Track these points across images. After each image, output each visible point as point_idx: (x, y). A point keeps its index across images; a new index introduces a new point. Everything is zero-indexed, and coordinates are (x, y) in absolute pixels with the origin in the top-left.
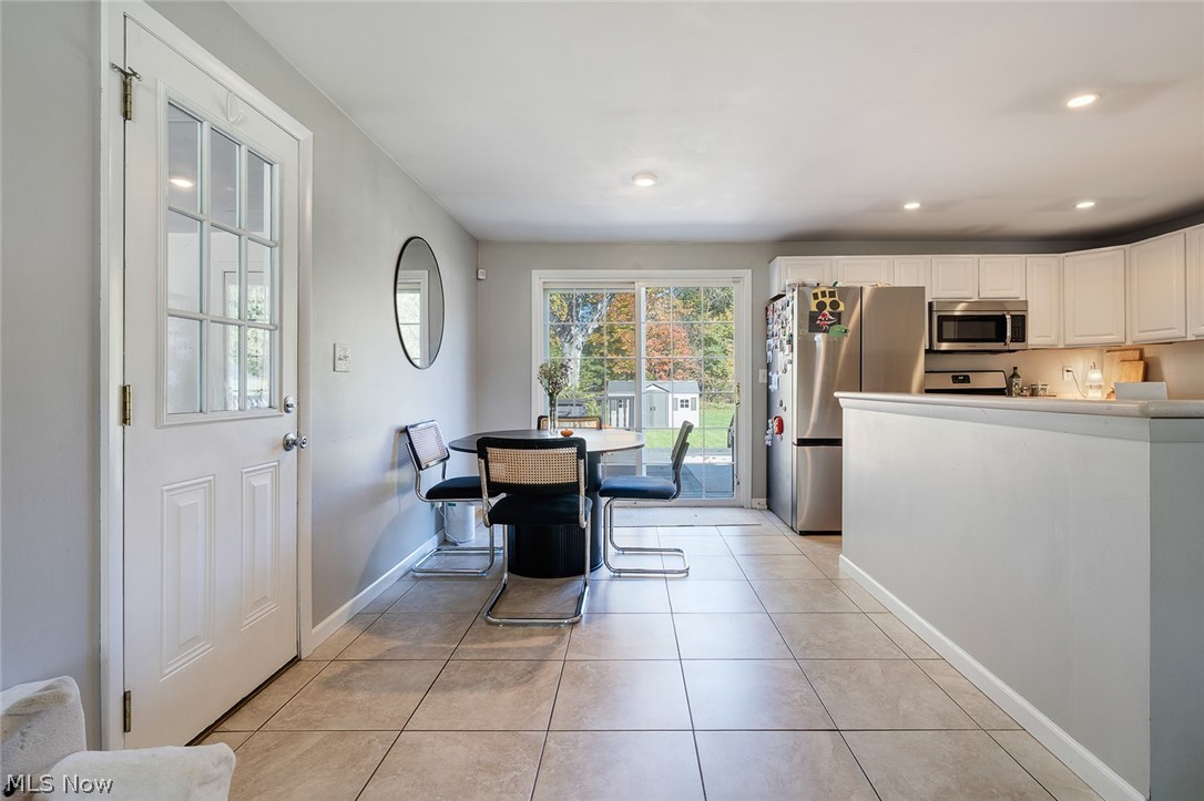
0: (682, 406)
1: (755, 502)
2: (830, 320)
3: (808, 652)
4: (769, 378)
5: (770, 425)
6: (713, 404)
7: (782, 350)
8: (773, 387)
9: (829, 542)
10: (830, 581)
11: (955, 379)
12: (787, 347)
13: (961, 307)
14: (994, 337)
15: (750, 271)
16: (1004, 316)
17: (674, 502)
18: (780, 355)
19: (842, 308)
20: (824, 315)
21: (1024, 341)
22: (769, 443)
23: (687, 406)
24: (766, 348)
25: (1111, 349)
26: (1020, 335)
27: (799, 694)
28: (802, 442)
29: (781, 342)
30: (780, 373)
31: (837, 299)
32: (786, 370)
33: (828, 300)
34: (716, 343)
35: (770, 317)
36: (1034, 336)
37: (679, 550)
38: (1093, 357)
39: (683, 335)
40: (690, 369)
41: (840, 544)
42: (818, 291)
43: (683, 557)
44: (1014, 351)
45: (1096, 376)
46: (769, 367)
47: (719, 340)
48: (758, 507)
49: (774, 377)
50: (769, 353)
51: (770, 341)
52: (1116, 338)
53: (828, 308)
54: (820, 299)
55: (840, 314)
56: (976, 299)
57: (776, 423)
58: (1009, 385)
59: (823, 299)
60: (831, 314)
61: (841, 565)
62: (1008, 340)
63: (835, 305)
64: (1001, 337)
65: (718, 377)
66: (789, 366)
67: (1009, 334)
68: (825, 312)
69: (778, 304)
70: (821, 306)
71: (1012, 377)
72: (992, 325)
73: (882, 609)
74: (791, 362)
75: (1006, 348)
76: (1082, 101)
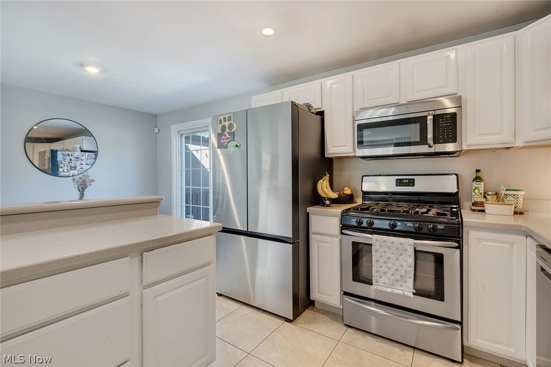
2: (228, 138)
11: (400, 182)
14: (418, 140)
19: (235, 128)
20: (224, 135)
31: (232, 122)
33: (227, 124)
42: (222, 118)
53: (227, 129)
54: (223, 123)
55: (234, 132)
56: (402, 102)
60: (229, 133)
62: (430, 142)
63: (231, 126)
68: (226, 133)
70: (223, 129)
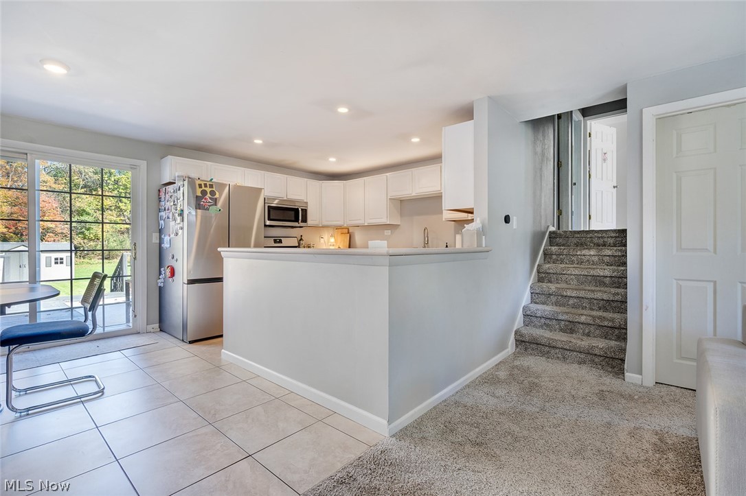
0: (56, 263)
1: (150, 328)
2: (210, 202)
3: (217, 416)
4: (161, 239)
5: (163, 272)
6: (86, 260)
7: (175, 220)
8: (166, 245)
9: (211, 344)
10: (217, 367)
11: (275, 241)
12: (179, 219)
13: (276, 202)
14: (293, 219)
15: (145, 162)
16: (298, 209)
17: (90, 337)
18: (172, 223)
19: (217, 196)
20: (205, 199)
21: (306, 222)
22: (162, 285)
23: (62, 263)
24: (158, 218)
25: (338, 228)
26: (305, 220)
27: (219, 445)
28: (191, 282)
29: (173, 215)
30: (172, 236)
31: (214, 189)
32: (177, 234)
33: (208, 190)
34: (88, 214)
35: (163, 197)
36: (311, 219)
37: (90, 377)
38: (331, 232)
39: (55, 205)
40: (62, 233)
41: (222, 343)
42: (203, 183)
43: (96, 381)
44: (302, 227)
45: (332, 240)
46: (160, 231)
47: (92, 212)
48: (152, 330)
49: (166, 239)
50: (162, 222)
51: (162, 214)
52: (339, 223)
53: (209, 195)
54: (203, 188)
55: (216, 199)
56: (285, 199)
57: (168, 271)
58: (299, 244)
59: (205, 189)
60: (210, 198)
61: (223, 357)
62: (300, 221)
63: (213, 193)
64: (296, 220)
65: (90, 240)
66: (180, 232)
67: (300, 218)
68: (207, 197)
69: (170, 188)
70: (204, 193)
71: (300, 240)
72: (293, 213)
73: (254, 376)
74: (182, 228)
75: (299, 225)
76: (343, 110)
